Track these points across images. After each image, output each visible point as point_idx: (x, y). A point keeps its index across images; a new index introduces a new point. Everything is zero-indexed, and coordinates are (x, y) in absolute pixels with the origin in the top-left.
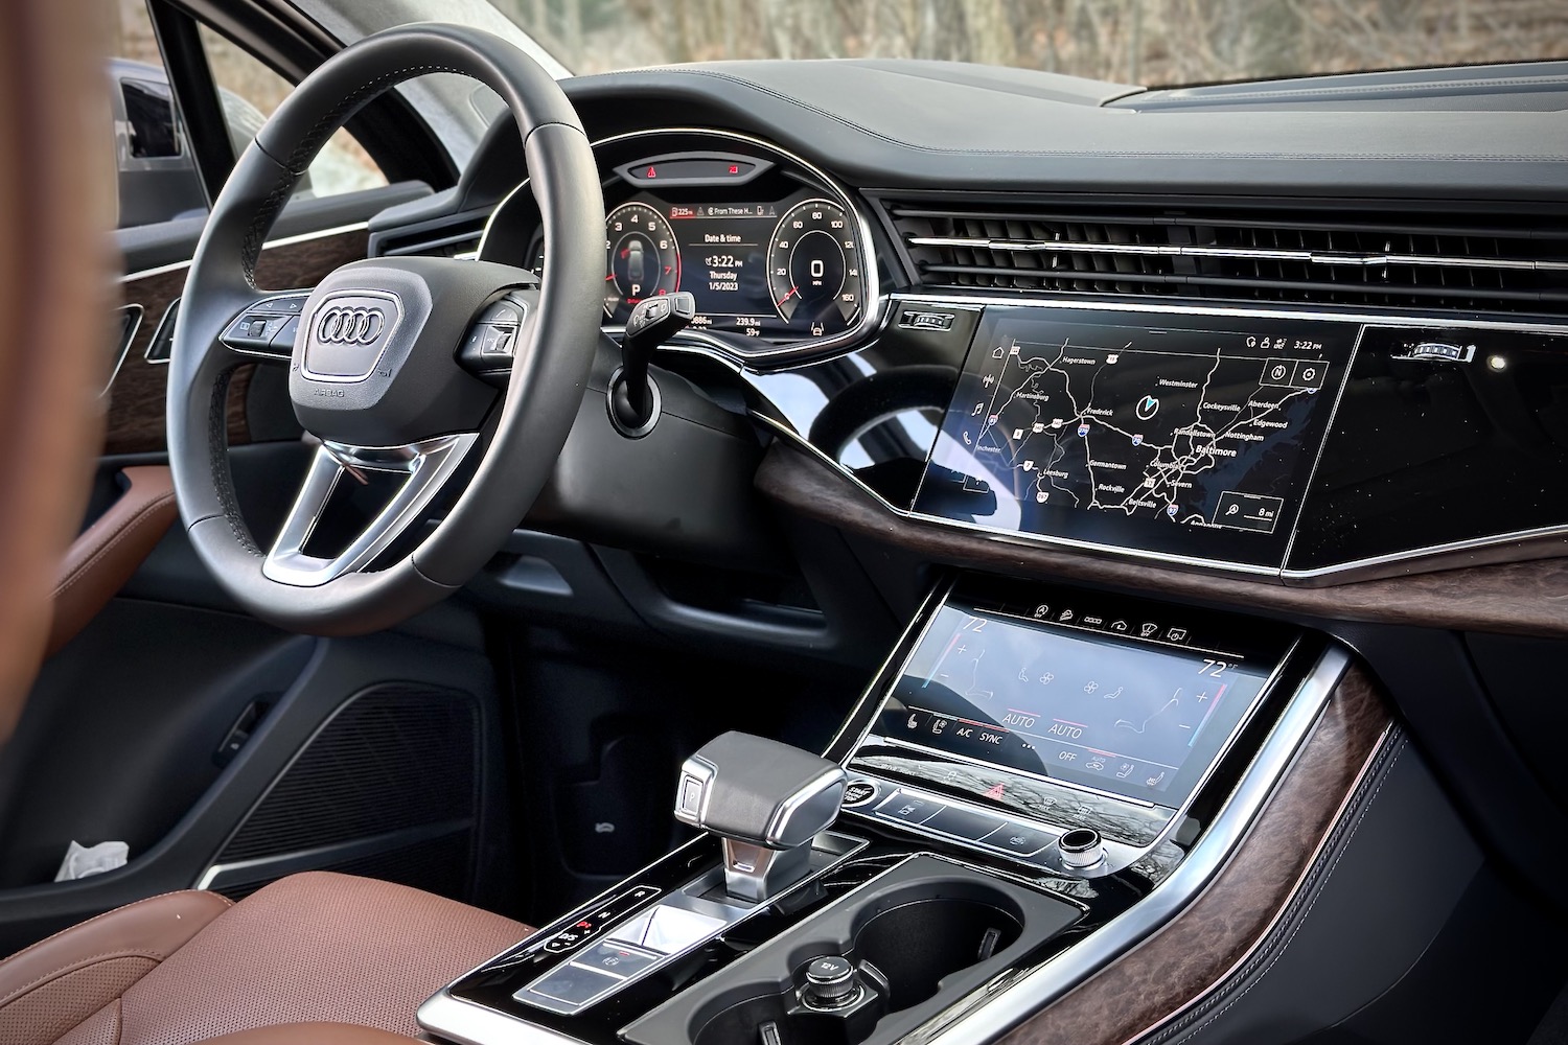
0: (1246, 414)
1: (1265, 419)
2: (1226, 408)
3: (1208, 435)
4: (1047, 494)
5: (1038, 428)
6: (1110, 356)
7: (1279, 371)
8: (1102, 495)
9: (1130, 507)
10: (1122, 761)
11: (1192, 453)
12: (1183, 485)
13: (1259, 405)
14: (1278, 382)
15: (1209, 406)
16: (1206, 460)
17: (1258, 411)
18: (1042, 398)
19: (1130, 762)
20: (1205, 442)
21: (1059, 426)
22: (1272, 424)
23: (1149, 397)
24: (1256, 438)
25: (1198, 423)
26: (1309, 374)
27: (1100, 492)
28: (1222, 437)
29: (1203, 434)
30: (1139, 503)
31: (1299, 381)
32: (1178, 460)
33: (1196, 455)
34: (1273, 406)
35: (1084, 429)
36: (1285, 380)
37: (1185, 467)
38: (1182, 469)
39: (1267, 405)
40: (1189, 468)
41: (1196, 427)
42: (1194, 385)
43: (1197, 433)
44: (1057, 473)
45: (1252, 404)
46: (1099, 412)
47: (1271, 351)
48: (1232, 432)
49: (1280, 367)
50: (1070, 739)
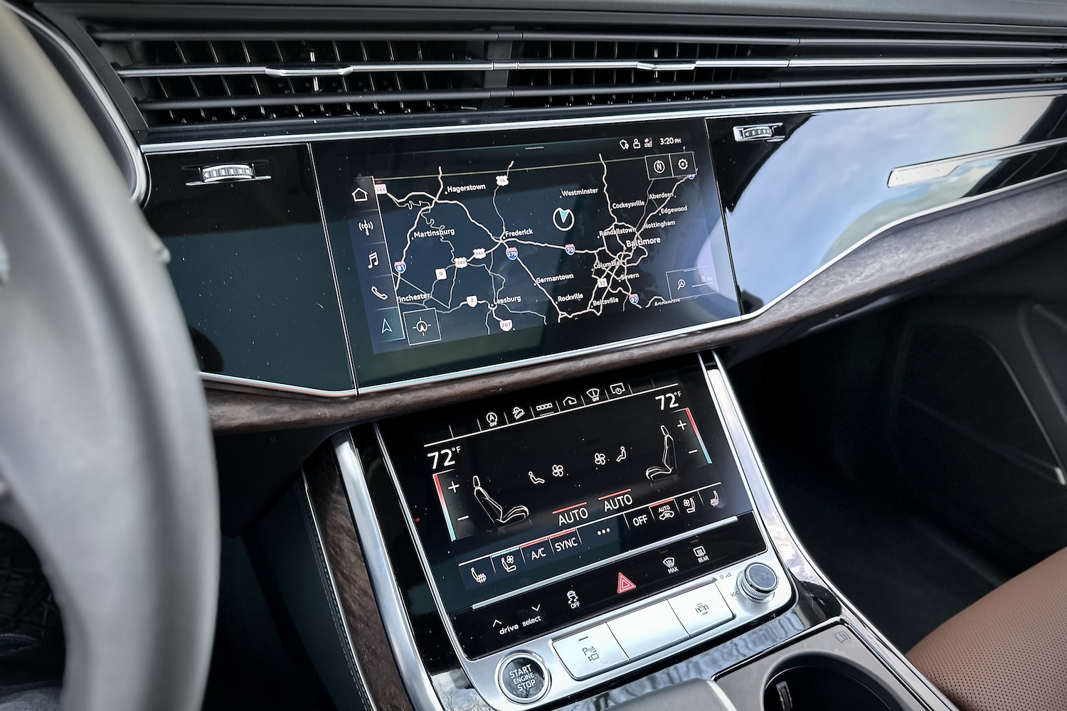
0: (652, 206)
1: (669, 206)
2: (633, 204)
3: (630, 230)
4: (510, 321)
5: (461, 263)
6: (498, 178)
7: (659, 165)
8: (564, 306)
9: (597, 308)
10: (680, 500)
11: (625, 248)
12: (631, 276)
13: (658, 196)
14: (662, 175)
15: (619, 206)
16: (639, 252)
17: (661, 201)
18: (446, 233)
19: (687, 497)
20: (631, 236)
21: (484, 256)
22: (676, 210)
23: (560, 209)
24: (669, 224)
25: (616, 223)
26: (683, 164)
27: (560, 304)
28: (642, 229)
29: (623, 231)
30: (601, 303)
31: (678, 171)
32: (617, 257)
33: (629, 249)
34: (669, 195)
35: (512, 253)
36: (667, 172)
37: (625, 261)
38: (624, 263)
39: (664, 195)
40: (629, 262)
41: (616, 227)
42: (595, 191)
43: (618, 232)
44: (509, 300)
45: (653, 197)
46: (520, 233)
47: (644, 151)
48: (648, 223)
49: (659, 162)
50: (627, 507)
